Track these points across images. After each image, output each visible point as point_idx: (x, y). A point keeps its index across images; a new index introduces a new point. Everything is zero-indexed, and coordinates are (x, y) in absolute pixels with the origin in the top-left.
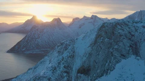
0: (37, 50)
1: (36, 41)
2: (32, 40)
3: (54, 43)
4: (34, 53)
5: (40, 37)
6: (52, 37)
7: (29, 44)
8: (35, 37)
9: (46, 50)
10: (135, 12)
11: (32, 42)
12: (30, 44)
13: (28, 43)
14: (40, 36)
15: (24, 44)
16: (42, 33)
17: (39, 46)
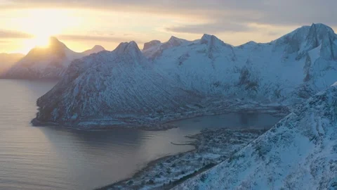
0: (106, 118)
1: (98, 96)
2: (89, 94)
3: (140, 100)
4: (103, 124)
5: (105, 87)
6: (132, 87)
7: (85, 104)
8: (94, 86)
9: (129, 118)
10: (300, 27)
11: (90, 98)
12: (88, 104)
13: (82, 101)
14: (105, 83)
15: (72, 104)
16: (108, 78)
17: (109, 108)
